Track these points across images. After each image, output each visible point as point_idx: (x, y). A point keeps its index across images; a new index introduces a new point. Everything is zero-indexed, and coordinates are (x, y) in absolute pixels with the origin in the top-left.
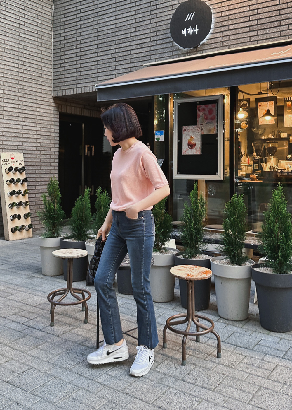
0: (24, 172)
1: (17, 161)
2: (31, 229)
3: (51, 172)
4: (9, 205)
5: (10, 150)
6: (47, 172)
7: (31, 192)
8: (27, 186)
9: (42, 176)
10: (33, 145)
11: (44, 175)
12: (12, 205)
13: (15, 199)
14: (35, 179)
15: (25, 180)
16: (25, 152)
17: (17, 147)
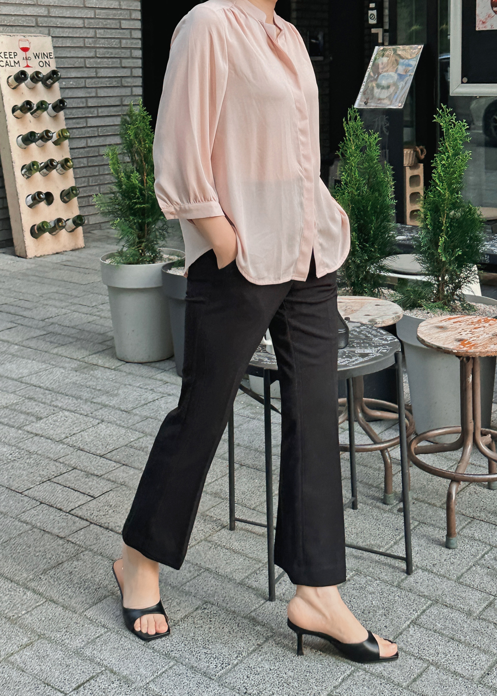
0: (57, 85)
1: (36, 56)
2: (80, 229)
3: (125, 82)
4: (22, 169)
5: (18, 28)
6: (114, 84)
7: (76, 133)
8: (66, 119)
9: (102, 93)
10: (77, 13)
11: (106, 90)
12: (30, 169)
13: (37, 154)
14: (84, 100)
15: (59, 106)
16: (57, 32)
17: (36, 20)
